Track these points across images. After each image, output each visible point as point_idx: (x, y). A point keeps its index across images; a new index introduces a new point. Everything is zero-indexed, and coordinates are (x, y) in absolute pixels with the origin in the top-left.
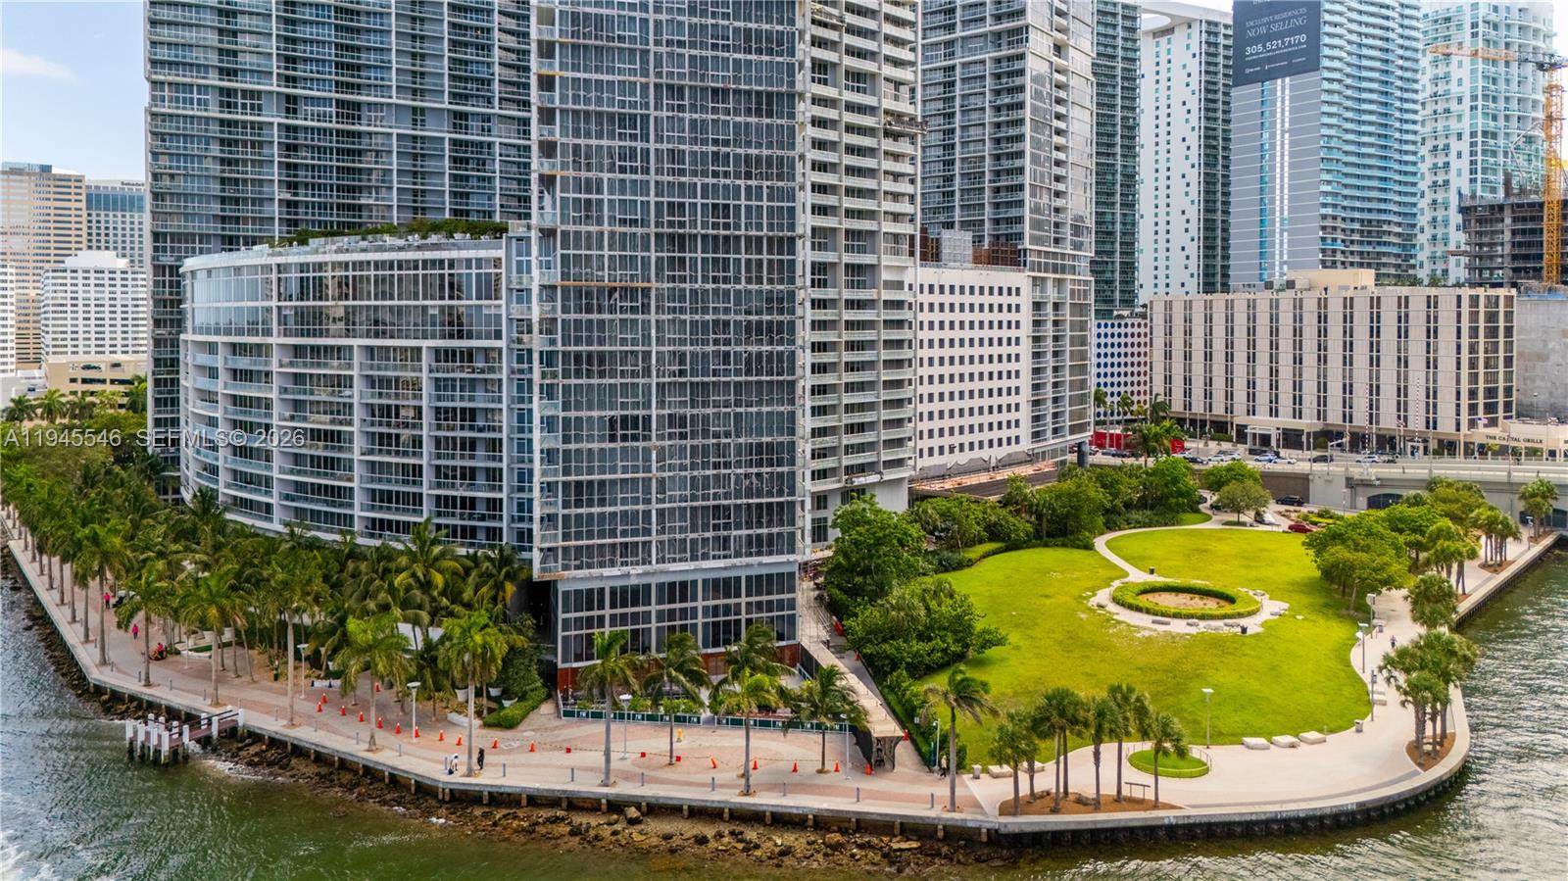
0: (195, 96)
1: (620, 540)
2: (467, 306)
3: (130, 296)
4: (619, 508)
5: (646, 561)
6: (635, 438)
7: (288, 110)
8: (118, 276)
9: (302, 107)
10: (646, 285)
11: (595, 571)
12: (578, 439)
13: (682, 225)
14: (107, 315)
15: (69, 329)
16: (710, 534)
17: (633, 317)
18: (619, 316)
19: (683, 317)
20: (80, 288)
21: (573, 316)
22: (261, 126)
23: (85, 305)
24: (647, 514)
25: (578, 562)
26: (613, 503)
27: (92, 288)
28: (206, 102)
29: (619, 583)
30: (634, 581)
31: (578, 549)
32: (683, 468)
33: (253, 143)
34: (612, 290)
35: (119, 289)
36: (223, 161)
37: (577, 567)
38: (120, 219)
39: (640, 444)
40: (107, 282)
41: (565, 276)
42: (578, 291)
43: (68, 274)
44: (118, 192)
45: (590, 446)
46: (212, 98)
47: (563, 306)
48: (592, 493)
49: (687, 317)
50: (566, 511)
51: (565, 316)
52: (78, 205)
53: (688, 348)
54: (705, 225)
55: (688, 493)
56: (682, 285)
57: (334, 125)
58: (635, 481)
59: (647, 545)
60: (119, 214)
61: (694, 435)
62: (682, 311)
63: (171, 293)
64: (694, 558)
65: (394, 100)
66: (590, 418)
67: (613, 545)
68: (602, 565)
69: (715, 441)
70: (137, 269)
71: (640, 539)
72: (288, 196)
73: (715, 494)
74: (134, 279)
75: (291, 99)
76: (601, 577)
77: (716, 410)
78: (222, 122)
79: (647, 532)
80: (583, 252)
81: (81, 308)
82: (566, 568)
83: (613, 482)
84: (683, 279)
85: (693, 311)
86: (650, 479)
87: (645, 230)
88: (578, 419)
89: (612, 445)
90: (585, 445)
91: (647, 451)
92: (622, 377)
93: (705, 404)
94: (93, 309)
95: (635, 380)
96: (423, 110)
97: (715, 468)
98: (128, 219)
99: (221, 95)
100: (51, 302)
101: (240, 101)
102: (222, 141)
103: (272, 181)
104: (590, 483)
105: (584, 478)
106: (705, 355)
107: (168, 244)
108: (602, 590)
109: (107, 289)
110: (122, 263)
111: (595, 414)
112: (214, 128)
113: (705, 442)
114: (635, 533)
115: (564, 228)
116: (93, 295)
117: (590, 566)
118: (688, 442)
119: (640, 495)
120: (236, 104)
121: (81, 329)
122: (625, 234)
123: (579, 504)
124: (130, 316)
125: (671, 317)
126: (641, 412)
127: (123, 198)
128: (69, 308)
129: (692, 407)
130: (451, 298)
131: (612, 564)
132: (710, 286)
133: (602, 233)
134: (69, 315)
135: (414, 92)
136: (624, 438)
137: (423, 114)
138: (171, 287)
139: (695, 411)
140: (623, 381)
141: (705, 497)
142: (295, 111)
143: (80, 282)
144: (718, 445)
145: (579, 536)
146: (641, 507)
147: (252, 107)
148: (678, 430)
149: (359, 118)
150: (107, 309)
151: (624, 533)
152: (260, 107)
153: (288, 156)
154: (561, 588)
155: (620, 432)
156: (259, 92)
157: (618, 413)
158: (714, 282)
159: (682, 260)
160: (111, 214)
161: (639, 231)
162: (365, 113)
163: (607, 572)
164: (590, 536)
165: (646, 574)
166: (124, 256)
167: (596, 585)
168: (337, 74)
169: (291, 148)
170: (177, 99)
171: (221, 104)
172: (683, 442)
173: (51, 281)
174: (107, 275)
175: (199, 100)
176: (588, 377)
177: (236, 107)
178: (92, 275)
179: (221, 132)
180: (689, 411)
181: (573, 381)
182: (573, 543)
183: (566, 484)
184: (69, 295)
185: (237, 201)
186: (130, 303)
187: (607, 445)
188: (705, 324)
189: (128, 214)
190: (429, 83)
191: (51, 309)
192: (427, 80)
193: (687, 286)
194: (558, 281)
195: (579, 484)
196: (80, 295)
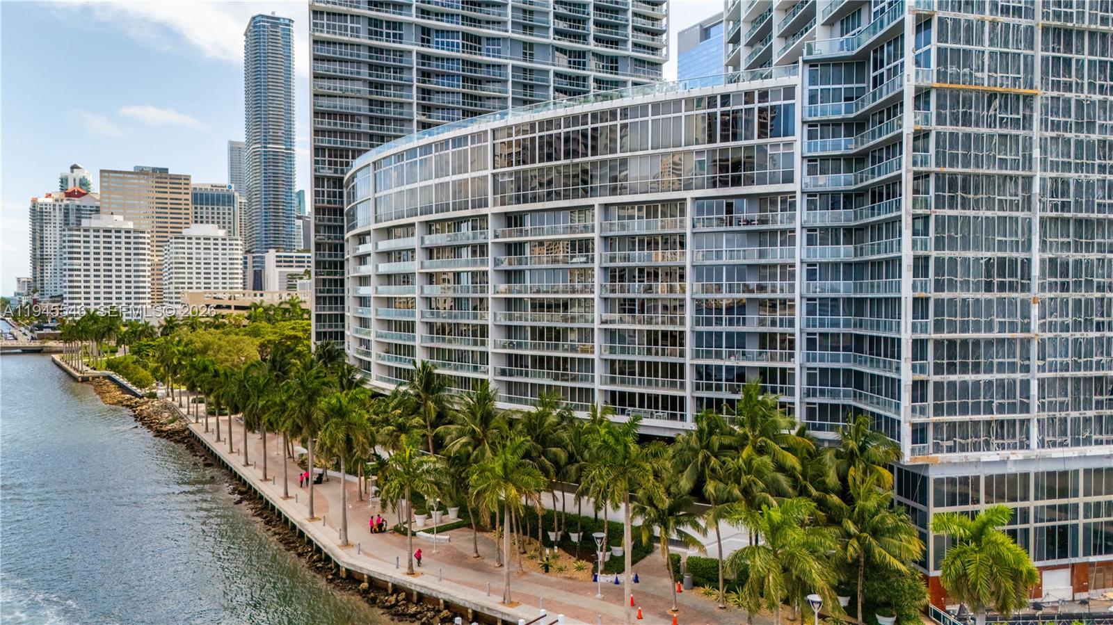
0: (349, 25)
1: (997, 416)
2: (746, 148)
3: (228, 256)
4: (995, 376)
5: (1025, 445)
6: (1012, 288)
7: (423, 40)
8: (220, 242)
9: (434, 38)
10: (1028, 91)
11: (972, 455)
12: (952, 286)
13: (1068, 17)
14: (212, 271)
15: (186, 281)
16: (1091, 413)
17: (1014, 132)
18: (998, 130)
19: (1067, 135)
20: (194, 251)
21: (949, 128)
22: (402, 52)
23: (197, 263)
24: (1026, 384)
25: (950, 443)
26: (989, 370)
27: (202, 251)
28: (358, 30)
29: (995, 471)
30: (1011, 469)
31: (952, 425)
32: (1065, 328)
33: (395, 68)
34: (992, 96)
35: (220, 252)
36: (371, 84)
37: (951, 449)
38: (210, 211)
39: (1018, 295)
40: (212, 246)
41: (941, 76)
42: (955, 95)
43: (186, 241)
44: (209, 192)
45: (965, 295)
46: (363, 26)
47: (939, 115)
48: (965, 356)
49: (1071, 135)
50: (938, 378)
51: (940, 128)
52: (186, 197)
53: (1072, 175)
54: (1093, 18)
55: (1069, 360)
56: (1068, 95)
57: (460, 55)
58: (1011, 341)
59: (1025, 423)
60: (210, 207)
61: (1078, 286)
62: (1066, 127)
63: (329, 202)
64: (1076, 443)
65: (510, 34)
66: (965, 260)
67: (989, 423)
68: (976, 447)
69: (1099, 295)
70: (232, 237)
71: (1018, 416)
72: (424, 119)
73: (1098, 363)
74: (230, 245)
75: (426, 31)
76: (977, 463)
77: (1100, 256)
78: (371, 48)
79: (1026, 408)
80: (962, 46)
81: (194, 266)
82: (938, 449)
83: (989, 343)
84: (1068, 87)
85: (1079, 127)
86: (1029, 340)
87: (1029, 22)
88: (953, 261)
89: (988, 296)
90: (960, 295)
91: (1026, 305)
92: (1001, 208)
93: (1089, 247)
94: (203, 266)
95: (1014, 214)
96: (531, 45)
97: (1098, 329)
98: (216, 211)
99: (370, 25)
100: (174, 261)
101: (385, 31)
102: (371, 66)
103: (411, 104)
104: (965, 342)
105: (958, 336)
106: (1090, 185)
107: (327, 158)
108: (977, 478)
109: (212, 251)
110: (222, 233)
111: (971, 254)
112: (364, 53)
113: (1089, 295)
114: (1012, 408)
115: (941, 14)
116: (203, 256)
117: (963, 448)
118: (1072, 295)
119: (1017, 360)
120: (382, 33)
121: (194, 281)
122: (1008, 25)
123: (952, 369)
124: (228, 271)
125: (1054, 134)
126: (1020, 255)
127: (213, 196)
128: (186, 266)
129: (1076, 251)
130: (725, 138)
131: (988, 445)
132: (1097, 97)
133: (983, 22)
134: (186, 271)
135: (525, 27)
136: (1002, 287)
137: (531, 49)
138: (329, 196)
139: (1078, 256)
140: (1001, 214)
141: (1088, 367)
142: (428, 41)
143: (194, 246)
144: (1102, 299)
145: (952, 410)
146: (1019, 376)
147: (395, 35)
148: (1059, 280)
149: (480, 50)
150: (212, 266)
151: (1001, 408)
152: (401, 37)
153: (424, 82)
154: (933, 475)
155: (996, 280)
156: (401, 24)
157: (995, 254)
158: (1101, 93)
159: (1068, 62)
160: (204, 207)
161: (1024, 22)
162: (484, 45)
163: (985, 456)
164: (964, 410)
165: (1027, 460)
166: (224, 227)
167: (970, 472)
168: (463, 8)
169: (425, 75)
170: (334, 26)
171: (370, 32)
172: (1065, 295)
173: (174, 245)
174: (212, 241)
175: (352, 28)
176: (963, 208)
177: (382, 35)
178: (202, 241)
179: (371, 57)
180: (1072, 256)
181: (948, 212)
182: (946, 418)
183: (938, 343)
184: (186, 256)
185: (382, 120)
186: (228, 262)
187: (983, 295)
188: (1090, 144)
189: (216, 207)
190: (537, 20)
191: (174, 266)
192: (535, 17)
193: (1072, 95)
194: (932, 81)
195: (952, 343)
196: (194, 256)
